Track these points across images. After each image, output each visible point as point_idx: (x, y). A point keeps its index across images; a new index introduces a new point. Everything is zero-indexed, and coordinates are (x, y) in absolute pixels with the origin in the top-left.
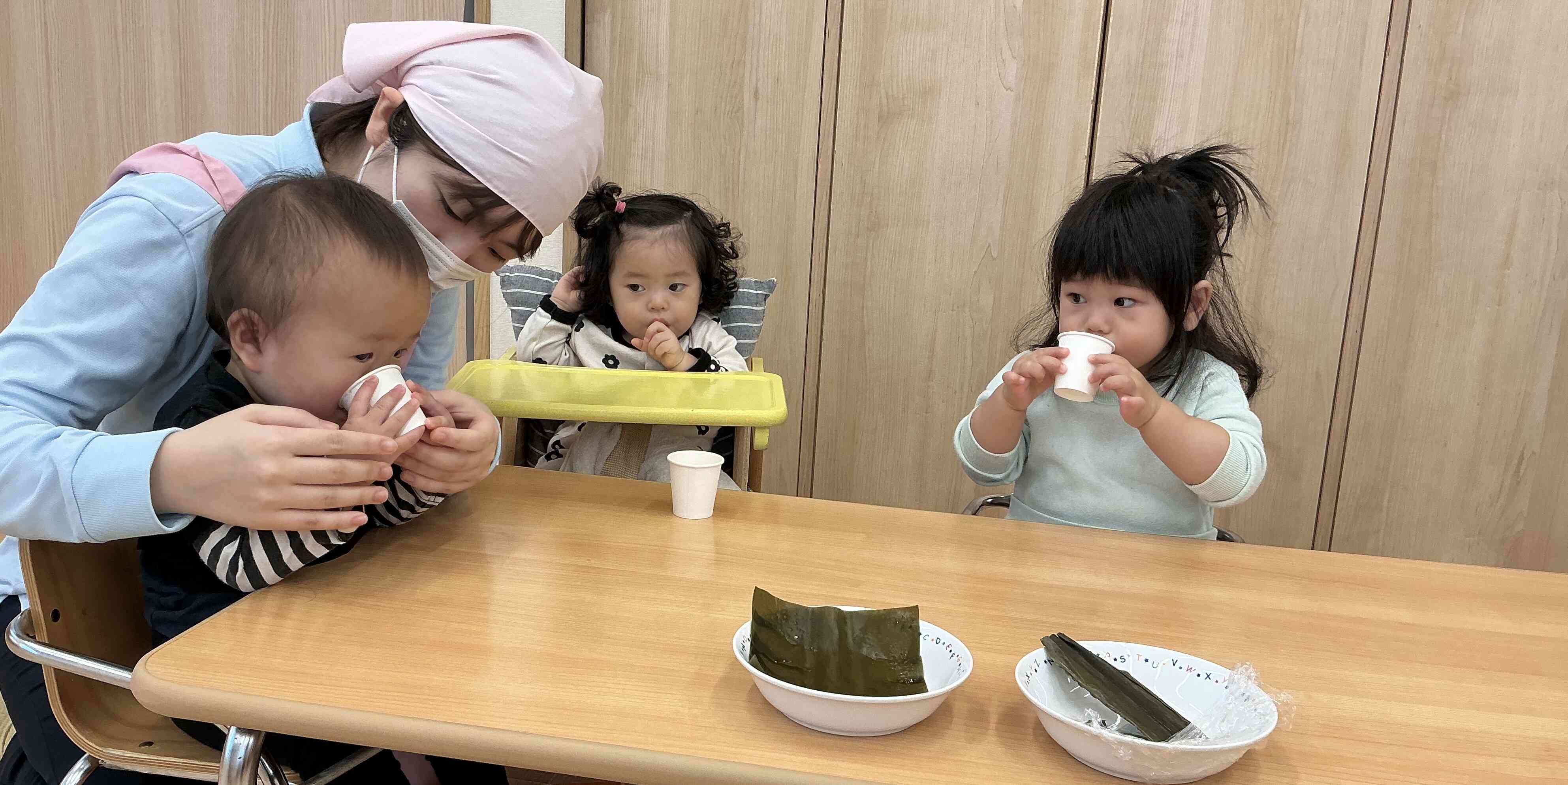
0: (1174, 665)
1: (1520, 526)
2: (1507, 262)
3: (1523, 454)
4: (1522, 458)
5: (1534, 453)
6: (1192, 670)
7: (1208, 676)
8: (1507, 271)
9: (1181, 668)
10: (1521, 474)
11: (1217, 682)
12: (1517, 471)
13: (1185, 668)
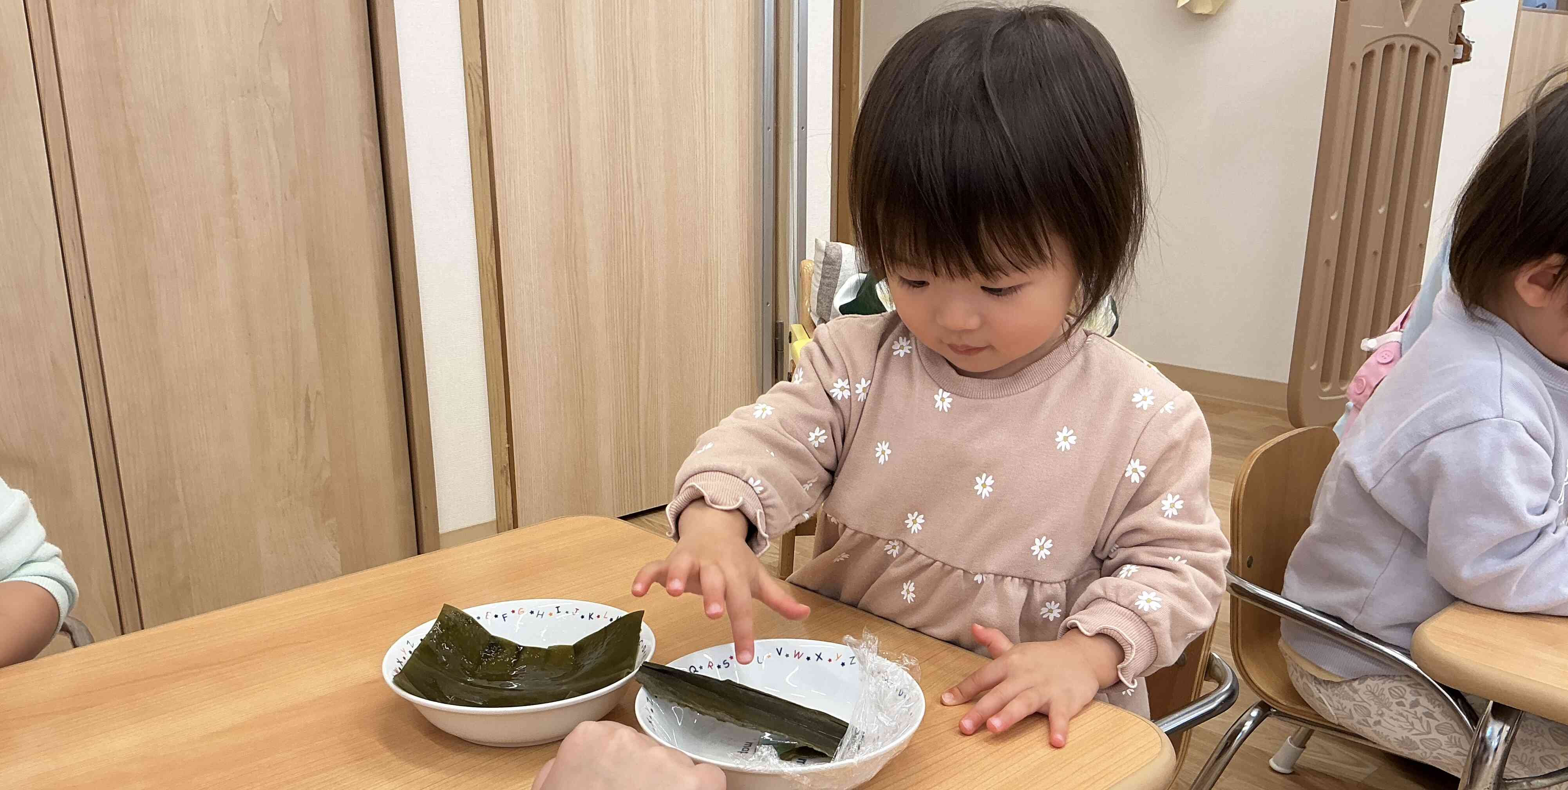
0: (780, 654)
1: (326, 474)
2: (231, 187)
3: (307, 395)
4: (307, 400)
5: (318, 393)
6: (800, 654)
7: (819, 657)
8: (234, 196)
9: (787, 656)
10: (312, 418)
11: (830, 660)
12: (308, 414)
13: (792, 655)
